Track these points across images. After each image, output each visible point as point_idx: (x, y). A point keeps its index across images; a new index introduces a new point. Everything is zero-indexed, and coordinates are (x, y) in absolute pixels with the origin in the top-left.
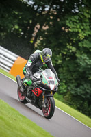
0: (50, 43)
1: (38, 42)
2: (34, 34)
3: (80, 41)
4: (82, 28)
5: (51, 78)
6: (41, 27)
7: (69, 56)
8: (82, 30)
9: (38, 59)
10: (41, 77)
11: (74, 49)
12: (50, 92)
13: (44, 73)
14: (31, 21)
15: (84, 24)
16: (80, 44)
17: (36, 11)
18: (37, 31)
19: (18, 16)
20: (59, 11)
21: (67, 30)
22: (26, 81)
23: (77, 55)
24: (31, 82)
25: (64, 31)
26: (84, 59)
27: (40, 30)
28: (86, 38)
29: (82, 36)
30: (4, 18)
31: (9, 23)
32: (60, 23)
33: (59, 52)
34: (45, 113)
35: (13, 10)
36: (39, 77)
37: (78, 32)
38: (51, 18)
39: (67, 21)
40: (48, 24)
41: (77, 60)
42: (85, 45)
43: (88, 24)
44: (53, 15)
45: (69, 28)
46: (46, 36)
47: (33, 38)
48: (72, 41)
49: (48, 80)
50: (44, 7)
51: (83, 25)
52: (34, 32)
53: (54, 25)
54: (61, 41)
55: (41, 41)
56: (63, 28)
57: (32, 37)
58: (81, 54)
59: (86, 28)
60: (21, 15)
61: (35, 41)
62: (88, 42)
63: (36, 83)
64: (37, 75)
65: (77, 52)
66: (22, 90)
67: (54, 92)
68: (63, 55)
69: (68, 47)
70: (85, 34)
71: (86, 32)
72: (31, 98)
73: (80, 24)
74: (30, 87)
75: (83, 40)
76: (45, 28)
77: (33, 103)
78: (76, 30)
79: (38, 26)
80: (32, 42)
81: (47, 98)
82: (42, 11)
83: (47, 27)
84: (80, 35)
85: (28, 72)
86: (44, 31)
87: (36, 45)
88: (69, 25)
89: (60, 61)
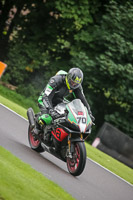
0: (33, 35)
1: (15, 33)
2: (9, 22)
3: (75, 32)
4: (79, 12)
5: (81, 113)
6: (19, 11)
7: (60, 55)
8: (79, 16)
10: (67, 111)
11: (67, 44)
13: (70, 106)
15: (83, 8)
16: (76, 37)
18: (13, 16)
21: (57, 16)
23: (72, 53)
24: (50, 118)
25: (53, 17)
26: (82, 59)
27: (17, 15)
28: (84, 28)
29: (78, 24)
32: (47, 5)
33: (45, 49)
34: (70, 166)
36: (62, 112)
37: (73, 19)
39: (58, 3)
40: (29, 7)
41: (72, 61)
42: (82, 39)
43: (87, 7)
45: (59, 12)
46: (26, 25)
47: (8, 28)
48: (64, 32)
49: (76, 116)
51: (80, 9)
52: (8, 18)
53: (37, 8)
54: (48, 32)
55: (19, 32)
56: (51, 13)
57: (5, 25)
58: (78, 52)
59: (84, 13)
61: (10, 32)
62: (87, 34)
63: (57, 120)
65: (72, 48)
67: (85, 135)
68: (51, 52)
69: (59, 40)
70: (83, 23)
71: (85, 19)
72: (49, 143)
73: (76, 7)
74: (48, 128)
75: (80, 31)
76: (25, 13)
77: (52, 152)
78: (71, 16)
79: (15, 10)
80: (5, 33)
81: (75, 144)
83: (28, 11)
84: (76, 23)
85: (46, 104)
86: (24, 17)
87: (11, 38)
88: (60, 9)
89: (46, 62)
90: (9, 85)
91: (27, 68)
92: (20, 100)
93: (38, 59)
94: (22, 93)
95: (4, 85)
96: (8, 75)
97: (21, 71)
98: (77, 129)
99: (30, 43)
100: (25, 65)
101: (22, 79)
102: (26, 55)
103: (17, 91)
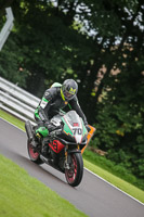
0: (124, 96)
1: (104, 94)
2: (98, 82)
6: (109, 71)
9: (57, 96)
12: (76, 147)
13: (66, 118)
14: (92, 62)
17: (101, 46)
18: (102, 77)
19: (72, 53)
20: (136, 45)
22: (40, 130)
27: (106, 75)
30: (50, 57)
31: (59, 65)
32: (139, 64)
33: (137, 110)
34: (69, 177)
35: (64, 45)
36: (58, 124)
38: (125, 56)
40: (119, 66)
44: (127, 52)
46: (117, 85)
47: (96, 89)
49: (72, 127)
50: (113, 40)
52: (97, 78)
53: (128, 67)
54: (140, 93)
55: (109, 92)
57: (94, 86)
60: (77, 53)
61: (99, 93)
64: (56, 121)
66: (34, 143)
67: (82, 146)
72: (47, 155)
74: (45, 140)
76: (115, 72)
77: (50, 163)
79: (104, 70)
80: (94, 94)
81: (72, 155)
82: (110, 45)
83: (118, 71)
85: (42, 117)
86: (114, 77)
87: (100, 100)
89: (138, 125)
90: (98, 151)
91: (118, 132)
92: (110, 167)
93: (130, 122)
94: (112, 159)
95: (93, 150)
96: (96, 139)
97: (111, 135)
98: (73, 140)
99: (121, 105)
100: (116, 128)
101: (112, 143)
102: (116, 117)
103: (107, 156)
